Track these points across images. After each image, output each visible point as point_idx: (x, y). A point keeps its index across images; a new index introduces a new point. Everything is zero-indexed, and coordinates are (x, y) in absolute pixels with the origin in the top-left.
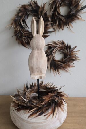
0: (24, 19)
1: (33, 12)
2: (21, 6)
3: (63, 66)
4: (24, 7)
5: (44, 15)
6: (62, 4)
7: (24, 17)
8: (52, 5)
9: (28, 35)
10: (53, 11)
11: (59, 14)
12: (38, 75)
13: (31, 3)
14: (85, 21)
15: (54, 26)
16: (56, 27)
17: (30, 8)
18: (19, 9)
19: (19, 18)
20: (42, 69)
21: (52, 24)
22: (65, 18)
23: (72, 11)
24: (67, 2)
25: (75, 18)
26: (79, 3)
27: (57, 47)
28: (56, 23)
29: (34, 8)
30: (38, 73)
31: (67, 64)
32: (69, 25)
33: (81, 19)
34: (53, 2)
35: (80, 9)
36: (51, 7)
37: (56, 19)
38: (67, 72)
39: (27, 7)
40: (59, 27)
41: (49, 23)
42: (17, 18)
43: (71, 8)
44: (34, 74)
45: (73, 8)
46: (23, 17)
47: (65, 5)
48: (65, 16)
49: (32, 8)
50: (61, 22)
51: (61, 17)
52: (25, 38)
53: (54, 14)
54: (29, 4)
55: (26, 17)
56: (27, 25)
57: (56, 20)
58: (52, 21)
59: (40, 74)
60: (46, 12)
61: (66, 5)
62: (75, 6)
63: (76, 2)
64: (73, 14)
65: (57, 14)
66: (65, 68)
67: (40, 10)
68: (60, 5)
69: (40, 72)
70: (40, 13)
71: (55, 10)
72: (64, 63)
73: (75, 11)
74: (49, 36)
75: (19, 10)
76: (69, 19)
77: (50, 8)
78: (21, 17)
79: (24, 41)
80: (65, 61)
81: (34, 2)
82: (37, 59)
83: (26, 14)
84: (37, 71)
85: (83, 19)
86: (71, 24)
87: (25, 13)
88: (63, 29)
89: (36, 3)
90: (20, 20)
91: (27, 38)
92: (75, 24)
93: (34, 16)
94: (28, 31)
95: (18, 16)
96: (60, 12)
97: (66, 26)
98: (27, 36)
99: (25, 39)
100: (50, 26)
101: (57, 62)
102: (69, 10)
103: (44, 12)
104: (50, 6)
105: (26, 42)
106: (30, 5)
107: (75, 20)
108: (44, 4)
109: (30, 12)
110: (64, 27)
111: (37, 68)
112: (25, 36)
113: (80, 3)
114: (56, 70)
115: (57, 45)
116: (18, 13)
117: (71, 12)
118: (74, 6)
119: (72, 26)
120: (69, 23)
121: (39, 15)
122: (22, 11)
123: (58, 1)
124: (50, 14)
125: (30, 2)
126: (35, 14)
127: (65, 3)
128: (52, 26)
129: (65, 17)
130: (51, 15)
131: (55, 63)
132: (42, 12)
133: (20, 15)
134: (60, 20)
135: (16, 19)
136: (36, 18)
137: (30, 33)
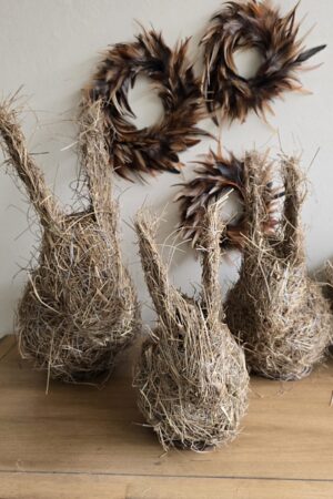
0: (121, 89)
1: (149, 68)
2: (111, 48)
4: (121, 50)
5: (185, 76)
6: (241, 41)
7: (123, 83)
8: (209, 46)
9: (135, 139)
10: (213, 65)
11: (230, 72)
13: (144, 40)
14: (310, 96)
15: (214, 110)
16: (220, 113)
17: (140, 54)
18: (105, 57)
19: (107, 88)
21: (208, 104)
22: (251, 88)
23: (273, 64)
24: (255, 38)
25: (280, 86)
26: (292, 42)
28: (222, 101)
29: (153, 55)
32: (261, 108)
33: (298, 88)
34: (213, 35)
35: (295, 58)
36: (206, 51)
37: (220, 87)
39: (130, 53)
40: (230, 113)
41: (199, 101)
42: (100, 85)
43: (269, 54)
45: (273, 55)
46: (119, 83)
47: (250, 44)
48: (251, 79)
49: (147, 54)
50: (238, 98)
51: (237, 83)
52: (125, 148)
53: (215, 74)
54: (137, 41)
55: (128, 82)
56: (129, 109)
57: (222, 92)
58: (209, 96)
60: (190, 69)
61: (254, 45)
62: (281, 50)
63: (282, 38)
64: (275, 73)
65: (224, 74)
67: (172, 62)
68: (236, 46)
70: (171, 71)
71: (220, 61)
73: (280, 64)
74: (198, 141)
75: (107, 61)
76: (262, 90)
77: (204, 56)
78: (113, 83)
79: (122, 160)
81: (153, 35)
83: (127, 75)
85: (306, 87)
86: (270, 103)
87: (125, 71)
88: (244, 121)
89: (158, 40)
90: (108, 94)
91: (131, 149)
92: (281, 106)
93: (154, 78)
94: (133, 127)
95: (104, 80)
96: (234, 66)
97: (252, 110)
98: (132, 142)
99: (123, 151)
100: (203, 109)
102: (264, 61)
103: (184, 67)
104: (202, 47)
105: (129, 161)
106: (141, 45)
107: (281, 90)
108: (184, 41)
109: (141, 67)
110: (246, 112)
112: (124, 143)
113: (296, 40)
116: (104, 71)
117: (267, 69)
118: (278, 48)
119: (270, 110)
120: (264, 103)
121: (168, 76)
122: (116, 62)
123: (229, 33)
124: (201, 74)
125: (140, 36)
126: (156, 73)
127: (250, 38)
128: (210, 111)
129: (251, 83)
130: (206, 77)
132: (177, 67)
133: (109, 76)
134: (235, 90)
135: (98, 88)
136: (159, 85)
137: (140, 132)
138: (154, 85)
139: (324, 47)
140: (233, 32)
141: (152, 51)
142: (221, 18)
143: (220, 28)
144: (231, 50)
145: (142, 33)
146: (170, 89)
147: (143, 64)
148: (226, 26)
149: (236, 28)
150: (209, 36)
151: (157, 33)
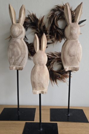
1: (32, 25)
3: (61, 77)
5: (42, 28)
6: (60, 17)
8: (50, 19)
10: (51, 25)
11: (57, 27)
12: (40, 89)
15: (52, 38)
16: (54, 39)
17: (29, 21)
20: (44, 84)
21: (50, 36)
27: (54, 58)
28: (54, 36)
29: (33, 21)
30: (40, 88)
31: (65, 75)
37: (54, 32)
38: (64, 82)
39: (26, 20)
40: (56, 39)
44: (36, 89)
50: (59, 35)
51: (58, 30)
53: (52, 28)
54: (28, 16)
56: (26, 37)
58: (50, 34)
59: (42, 89)
60: (44, 25)
61: (64, 19)
63: (72, 17)
65: (55, 28)
66: (63, 78)
67: (39, 24)
68: (58, 19)
69: (42, 87)
70: (38, 26)
71: (53, 24)
72: (61, 74)
77: (49, 22)
80: (62, 72)
82: (39, 75)
83: (25, 27)
84: (39, 86)
88: (61, 42)
89: (34, 16)
93: (33, 28)
96: (58, 25)
97: (63, 39)
101: (54, 73)
103: (42, 25)
104: (48, 20)
106: (29, 18)
108: (43, 17)
109: (29, 25)
110: (61, 39)
111: (38, 84)
114: (54, 81)
115: (55, 57)
121: (38, 28)
123: (56, 15)
124: (48, 26)
126: (34, 26)
130: (49, 29)
131: (53, 73)
134: (58, 33)
136: (35, 31)
137: (29, 44)
138: (33, 30)
139: (85, 20)
140: (57, 15)
141: (32, 20)
142: (54, 10)
143: (53, 13)
144: (57, 20)
145: (30, 14)
146: (38, 31)
147: (30, 24)
148: (55, 13)
149: (59, 14)
150: (50, 16)
151: (34, 14)
